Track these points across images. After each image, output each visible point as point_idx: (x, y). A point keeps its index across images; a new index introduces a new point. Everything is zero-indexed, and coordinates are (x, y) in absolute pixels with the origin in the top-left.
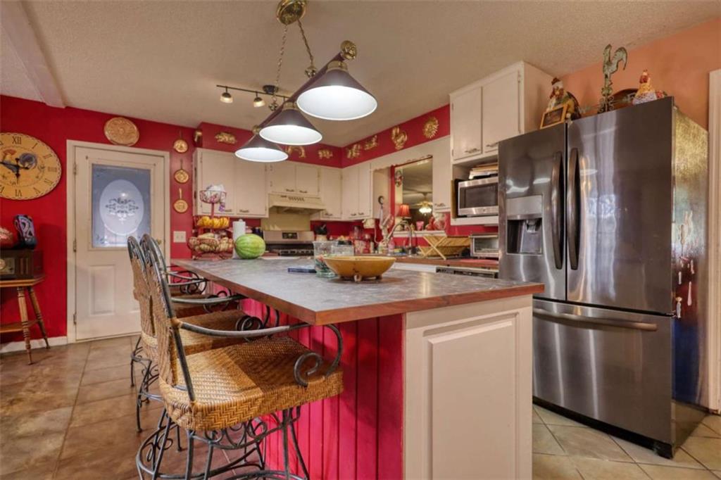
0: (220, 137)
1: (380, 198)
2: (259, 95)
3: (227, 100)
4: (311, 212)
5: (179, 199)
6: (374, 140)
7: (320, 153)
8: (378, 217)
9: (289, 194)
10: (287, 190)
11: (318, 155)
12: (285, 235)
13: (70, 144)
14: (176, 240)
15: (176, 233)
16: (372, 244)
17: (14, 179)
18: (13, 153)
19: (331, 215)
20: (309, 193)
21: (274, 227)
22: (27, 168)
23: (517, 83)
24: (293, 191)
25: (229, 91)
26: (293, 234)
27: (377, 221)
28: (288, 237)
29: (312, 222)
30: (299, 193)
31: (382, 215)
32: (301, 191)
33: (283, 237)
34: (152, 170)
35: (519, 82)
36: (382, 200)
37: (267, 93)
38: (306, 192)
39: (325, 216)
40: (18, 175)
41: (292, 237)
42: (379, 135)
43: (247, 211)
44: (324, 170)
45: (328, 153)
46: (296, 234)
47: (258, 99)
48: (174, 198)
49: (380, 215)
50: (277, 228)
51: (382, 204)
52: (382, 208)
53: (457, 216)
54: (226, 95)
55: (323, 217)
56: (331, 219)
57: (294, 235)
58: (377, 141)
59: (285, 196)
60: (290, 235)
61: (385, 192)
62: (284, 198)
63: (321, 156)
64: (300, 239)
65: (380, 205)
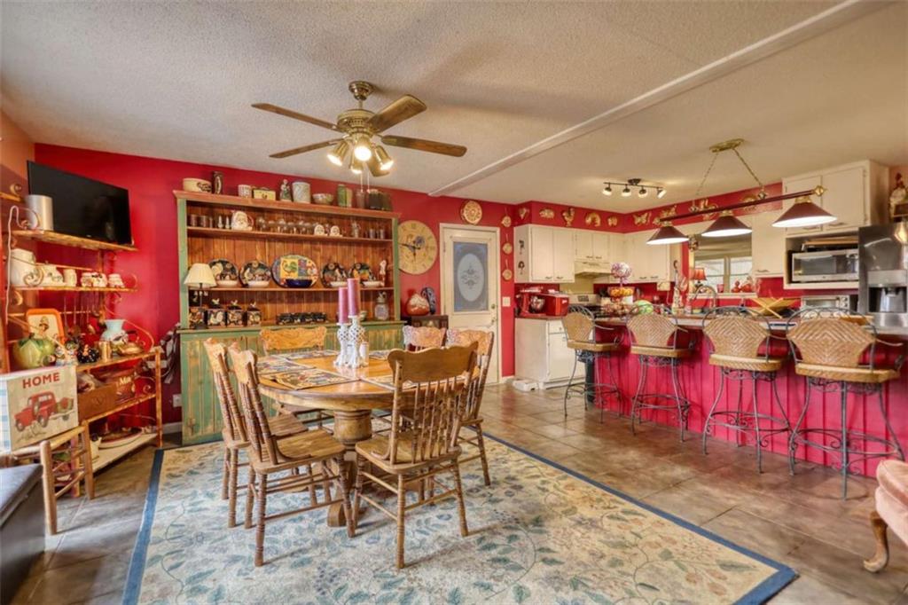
0: (543, 213)
1: (675, 262)
3: (607, 193)
5: (506, 268)
6: (673, 209)
7: (609, 221)
8: (673, 280)
9: (590, 260)
10: (587, 257)
13: (442, 225)
14: (504, 305)
15: (504, 299)
17: (412, 258)
18: (411, 236)
20: (603, 259)
22: (419, 249)
24: (591, 257)
26: (585, 297)
27: (673, 284)
29: (595, 285)
31: (677, 278)
32: (596, 257)
34: (489, 244)
36: (677, 265)
37: (632, 184)
38: (601, 258)
40: (415, 254)
42: (678, 205)
43: (562, 278)
44: (613, 236)
45: (616, 220)
48: (503, 268)
49: (675, 278)
51: (676, 268)
52: (677, 271)
53: (790, 281)
54: (608, 189)
58: (676, 211)
59: (586, 263)
61: (679, 257)
62: (585, 265)
63: (610, 224)
65: (674, 269)
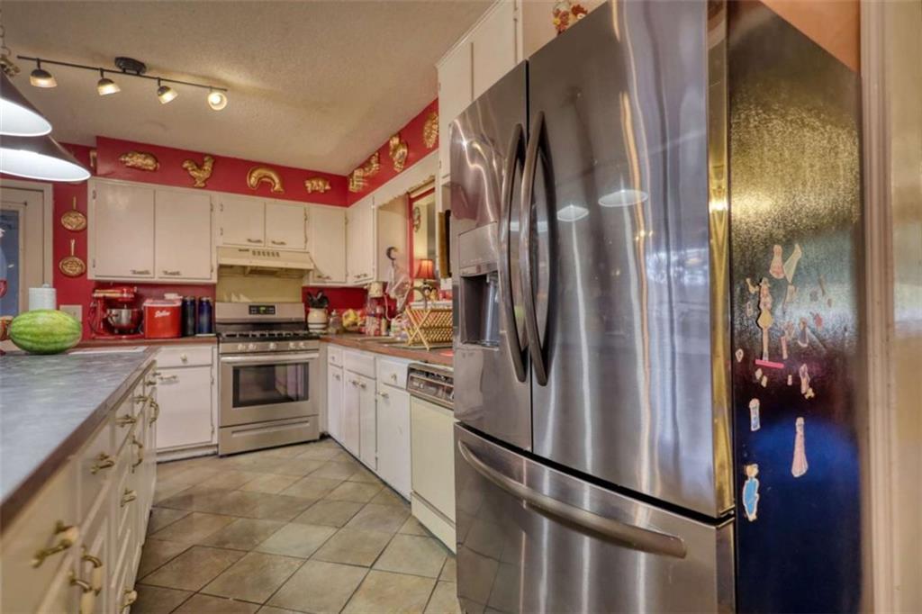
0: (127, 159)
1: (390, 250)
2: (106, 75)
3: (43, 83)
4: (302, 273)
5: (69, 255)
6: (374, 160)
7: (308, 185)
8: (385, 280)
9: (252, 246)
10: (249, 240)
11: (306, 188)
12: (254, 309)
16: (383, 321)
19: (328, 278)
20: (288, 245)
21: (238, 296)
23: (512, 22)
24: (259, 241)
25: (44, 66)
26: (268, 307)
27: (385, 285)
28: (258, 312)
29: (304, 288)
30: (270, 244)
31: (393, 276)
32: (274, 242)
33: (250, 313)
34: (21, 214)
35: (516, 20)
36: (393, 254)
37: (124, 72)
38: (282, 243)
39: (316, 279)
41: (265, 312)
43: (178, 273)
44: (316, 210)
45: (321, 183)
46: (273, 307)
47: (105, 81)
48: (60, 254)
49: (389, 276)
50: (244, 299)
51: (393, 259)
52: (393, 265)
54: (41, 73)
55: (314, 282)
56: (328, 284)
57: (270, 309)
58: (379, 162)
59: (247, 250)
60: (263, 309)
61: (399, 241)
62: (246, 253)
63: (309, 189)
64: (280, 315)
65: (390, 261)
